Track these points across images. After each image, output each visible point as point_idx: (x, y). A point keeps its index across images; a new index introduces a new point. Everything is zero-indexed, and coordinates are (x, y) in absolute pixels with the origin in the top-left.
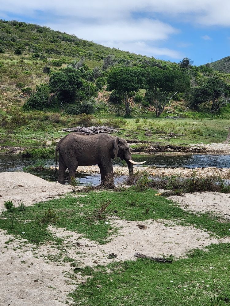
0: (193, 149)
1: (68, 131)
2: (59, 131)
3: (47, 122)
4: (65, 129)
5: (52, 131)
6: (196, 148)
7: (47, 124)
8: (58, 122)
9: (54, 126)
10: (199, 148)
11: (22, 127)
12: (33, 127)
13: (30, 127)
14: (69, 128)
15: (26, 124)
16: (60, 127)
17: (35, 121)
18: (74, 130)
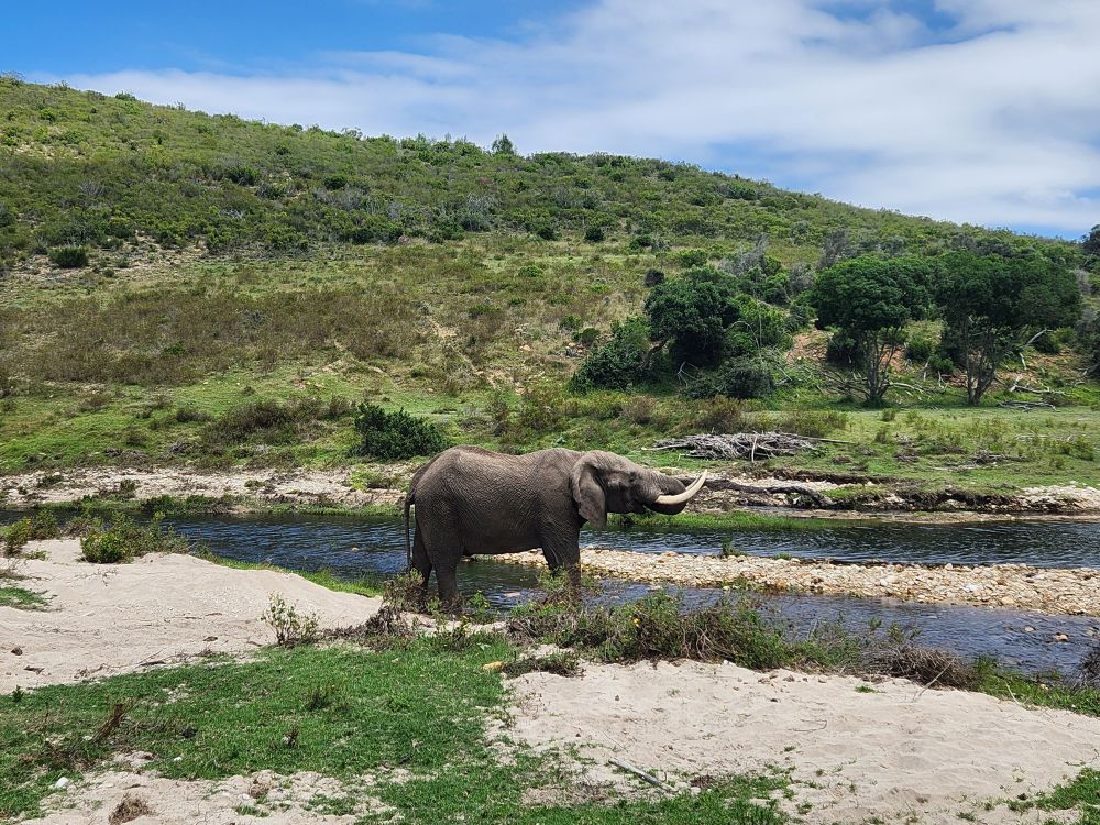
0: (1033, 501)
1: (671, 449)
2: (644, 449)
3: (615, 422)
4: (662, 441)
5: (625, 447)
6: (1044, 501)
7: (615, 429)
8: (644, 422)
9: (634, 434)
10: (1052, 501)
11: (547, 437)
12: (575, 437)
13: (567, 437)
14: (674, 439)
15: (559, 429)
16: (648, 435)
17: (585, 418)
18: (685, 445)
